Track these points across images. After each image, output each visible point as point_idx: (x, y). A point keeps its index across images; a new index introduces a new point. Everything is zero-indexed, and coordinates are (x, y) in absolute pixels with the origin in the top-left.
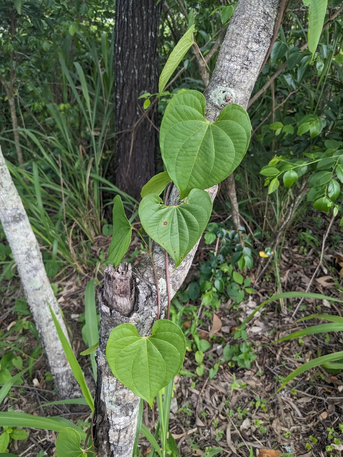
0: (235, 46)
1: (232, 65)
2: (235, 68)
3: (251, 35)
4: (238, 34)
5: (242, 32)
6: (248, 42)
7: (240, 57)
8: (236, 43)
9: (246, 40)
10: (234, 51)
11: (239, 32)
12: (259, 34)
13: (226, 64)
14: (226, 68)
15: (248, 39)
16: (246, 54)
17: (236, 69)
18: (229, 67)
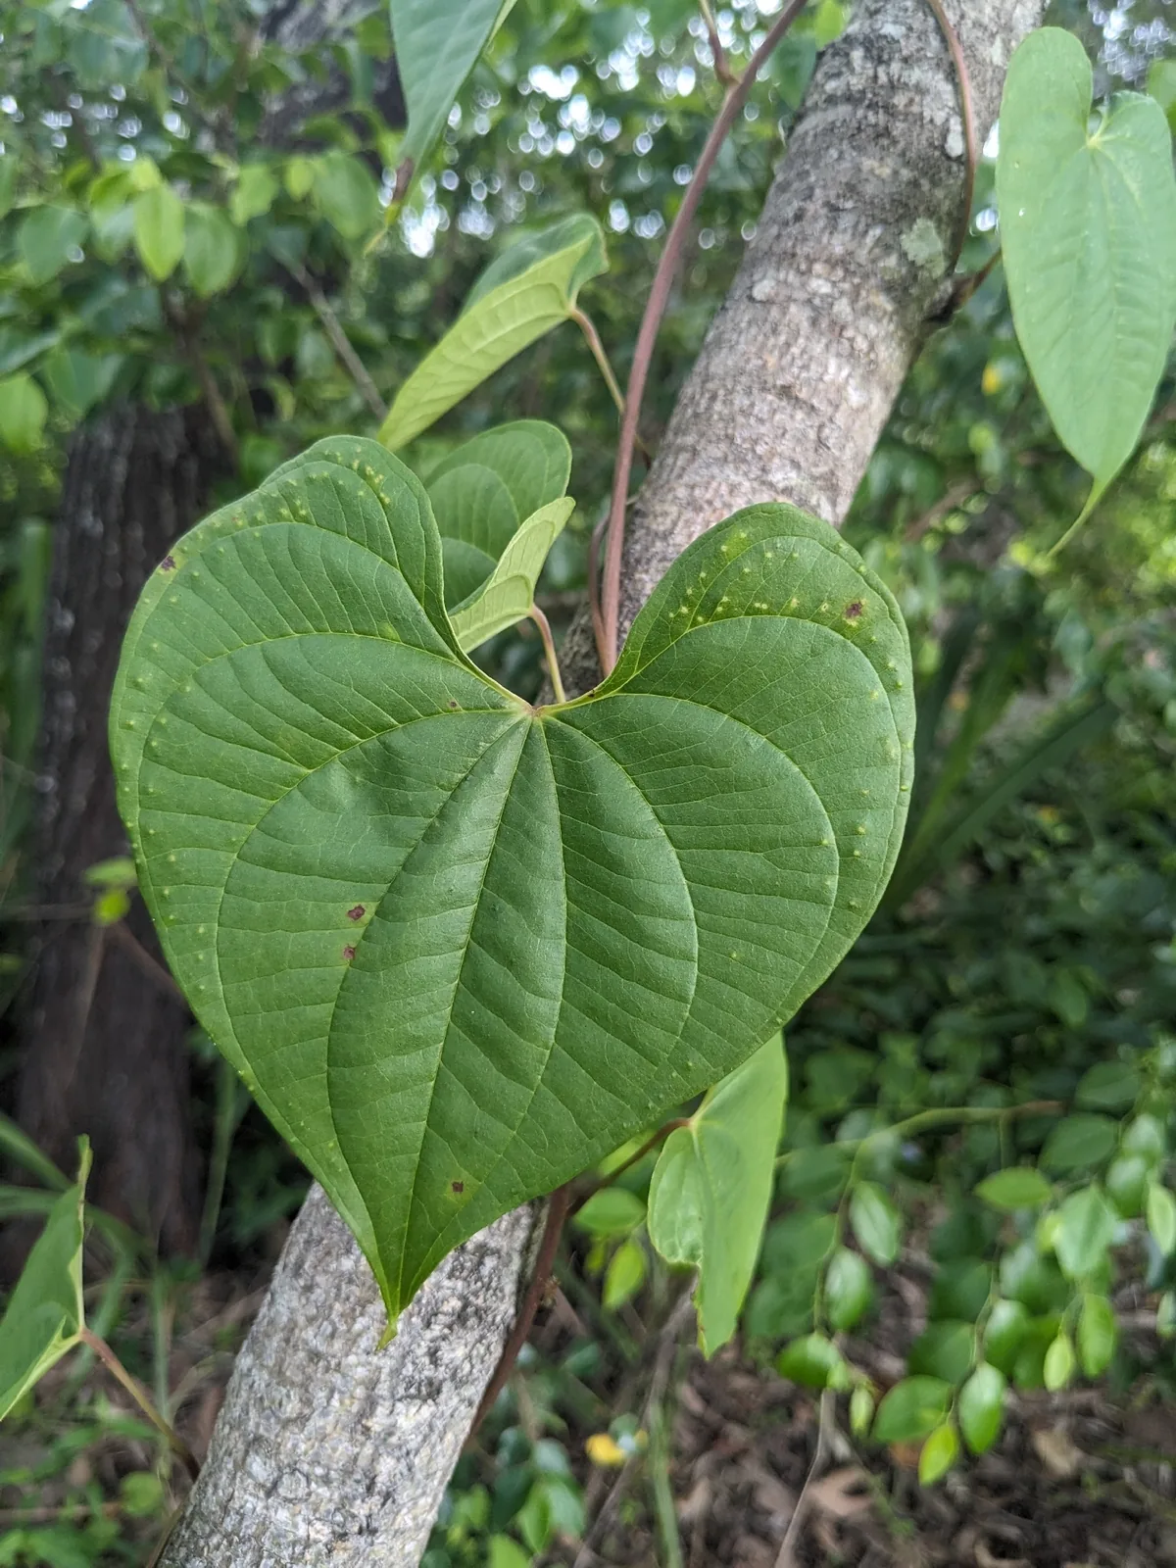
0: (302, 1420)
1: (282, 1515)
2: (302, 1532)
3: (387, 1364)
4: (315, 1356)
5: (338, 1345)
6: (371, 1404)
7: (326, 1480)
8: (307, 1402)
9: (360, 1392)
10: (296, 1442)
11: (318, 1344)
12: (433, 1355)
13: (251, 1502)
14: (249, 1528)
15: (372, 1384)
16: (362, 1462)
17: (308, 1543)
18: (264, 1526)
